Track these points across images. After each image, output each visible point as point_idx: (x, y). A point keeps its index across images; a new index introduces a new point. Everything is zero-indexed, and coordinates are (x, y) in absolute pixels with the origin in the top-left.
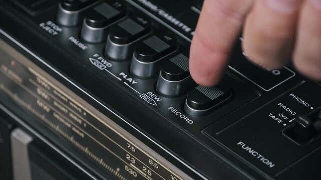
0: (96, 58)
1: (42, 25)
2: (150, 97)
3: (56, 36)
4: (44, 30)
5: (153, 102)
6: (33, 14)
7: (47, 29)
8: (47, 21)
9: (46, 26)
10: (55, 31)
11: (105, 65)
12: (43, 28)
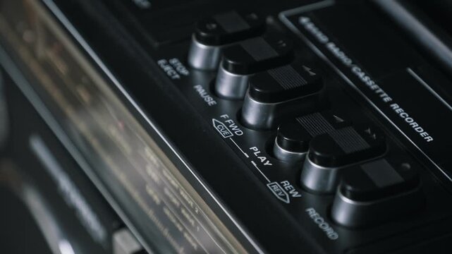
0: (223, 120)
1: (162, 62)
2: (284, 188)
3: (176, 79)
4: (162, 70)
5: (285, 197)
6: (156, 45)
7: (167, 68)
8: (172, 58)
9: (168, 64)
10: (178, 73)
11: (233, 132)
12: (163, 66)
